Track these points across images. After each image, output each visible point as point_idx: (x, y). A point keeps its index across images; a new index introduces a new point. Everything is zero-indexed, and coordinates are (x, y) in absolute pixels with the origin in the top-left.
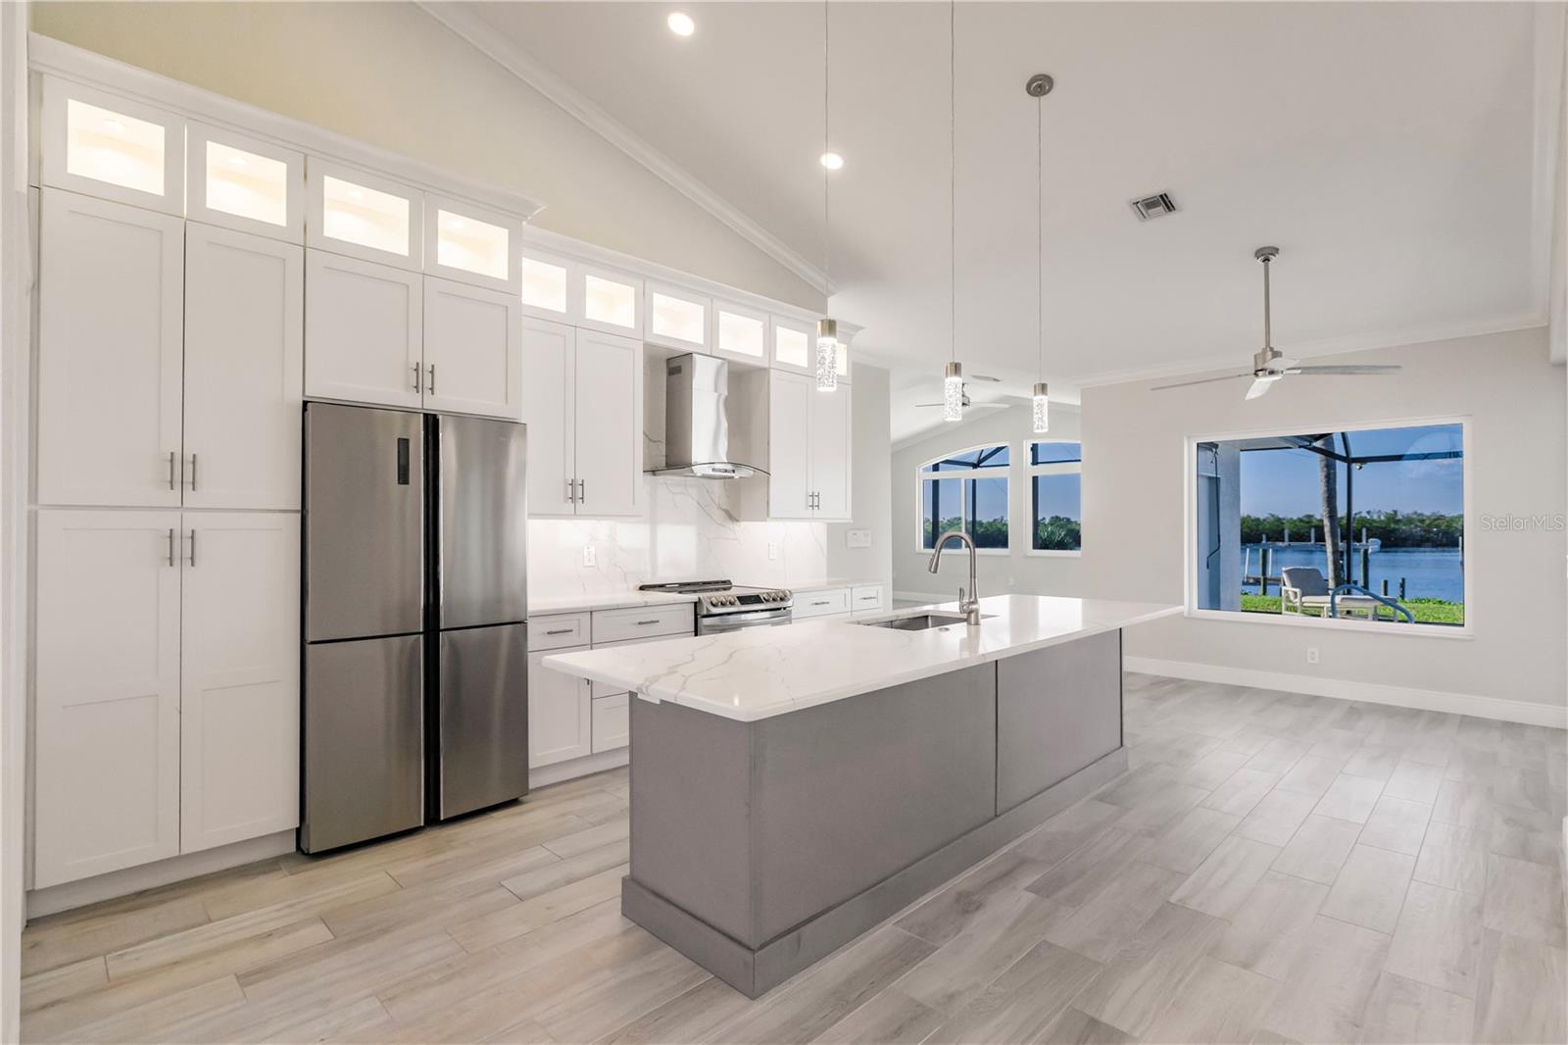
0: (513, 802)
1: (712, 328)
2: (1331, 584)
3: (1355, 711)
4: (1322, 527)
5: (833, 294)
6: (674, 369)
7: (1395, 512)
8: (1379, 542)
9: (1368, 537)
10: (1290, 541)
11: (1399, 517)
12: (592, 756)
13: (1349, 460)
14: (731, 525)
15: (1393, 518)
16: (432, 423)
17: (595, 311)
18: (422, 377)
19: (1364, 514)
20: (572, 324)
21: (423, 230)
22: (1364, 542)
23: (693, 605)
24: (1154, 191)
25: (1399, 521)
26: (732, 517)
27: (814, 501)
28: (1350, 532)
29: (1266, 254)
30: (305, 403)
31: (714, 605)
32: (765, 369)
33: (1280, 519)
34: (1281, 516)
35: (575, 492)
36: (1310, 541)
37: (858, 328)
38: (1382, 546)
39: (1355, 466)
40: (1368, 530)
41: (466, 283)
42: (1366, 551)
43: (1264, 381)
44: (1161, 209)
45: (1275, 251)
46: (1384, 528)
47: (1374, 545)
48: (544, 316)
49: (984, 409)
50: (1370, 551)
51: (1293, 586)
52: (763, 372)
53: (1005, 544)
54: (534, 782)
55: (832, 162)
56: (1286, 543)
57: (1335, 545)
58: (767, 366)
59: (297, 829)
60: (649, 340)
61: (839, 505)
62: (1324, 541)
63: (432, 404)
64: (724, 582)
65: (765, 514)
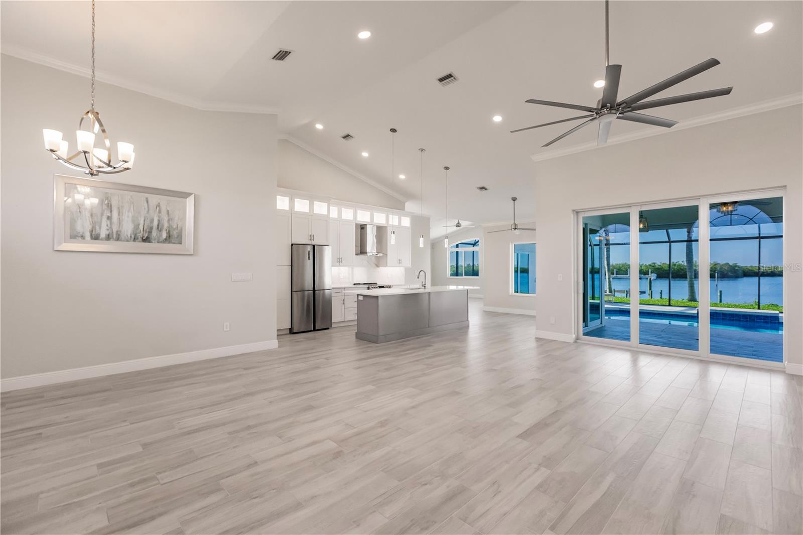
0: (328, 329)
1: (372, 218)
6: (363, 227)
8: (656, 275)
9: (651, 273)
12: (344, 321)
14: (378, 268)
16: (314, 246)
17: (344, 217)
18: (311, 237)
20: (339, 219)
21: (311, 206)
22: (650, 275)
26: (377, 266)
27: (400, 261)
29: (514, 199)
30: (292, 245)
32: (385, 227)
35: (339, 260)
41: (320, 216)
42: (650, 279)
47: (653, 276)
48: (334, 219)
49: (466, 228)
50: (652, 279)
52: (386, 227)
53: (478, 275)
54: (333, 326)
55: (402, 177)
59: (290, 329)
60: (356, 222)
61: (407, 262)
63: (313, 243)
65: (386, 266)
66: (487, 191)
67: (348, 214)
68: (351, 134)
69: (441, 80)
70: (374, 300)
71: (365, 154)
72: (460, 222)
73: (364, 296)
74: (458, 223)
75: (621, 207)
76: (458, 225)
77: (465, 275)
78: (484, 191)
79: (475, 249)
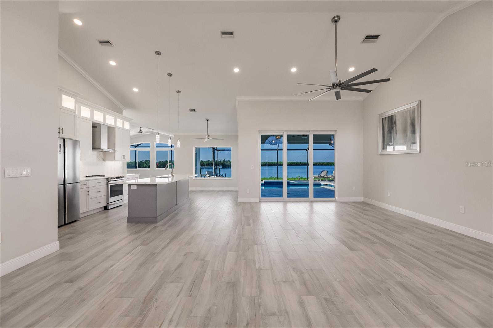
1: (105, 119)
2: (214, 174)
3: (218, 192)
4: (212, 163)
5: (124, 110)
6: (95, 126)
7: (225, 160)
10: (206, 166)
11: (225, 161)
13: (217, 150)
15: (224, 161)
16: (64, 140)
17: (83, 114)
19: (219, 160)
22: (219, 166)
23: (106, 179)
24: (193, 108)
25: (225, 162)
26: (104, 160)
28: (217, 164)
29: (208, 120)
31: (111, 179)
33: (203, 161)
34: (203, 160)
36: (209, 166)
37: (132, 119)
38: (222, 167)
39: (218, 151)
40: (220, 164)
43: (206, 140)
44: (194, 111)
45: (209, 120)
46: (223, 163)
47: (221, 167)
51: (208, 175)
55: (136, 90)
56: (205, 167)
57: (214, 167)
58: (114, 127)
60: (93, 121)
62: (213, 166)
63: (65, 136)
64: (103, 175)
66: (195, 112)
67: (85, 112)
68: (111, 41)
69: (223, 33)
70: (153, 188)
71: (113, 63)
72: (142, 130)
73: (138, 185)
74: (141, 130)
75: (279, 132)
76: (140, 132)
77: (138, 168)
78: (193, 112)
79: (173, 149)
